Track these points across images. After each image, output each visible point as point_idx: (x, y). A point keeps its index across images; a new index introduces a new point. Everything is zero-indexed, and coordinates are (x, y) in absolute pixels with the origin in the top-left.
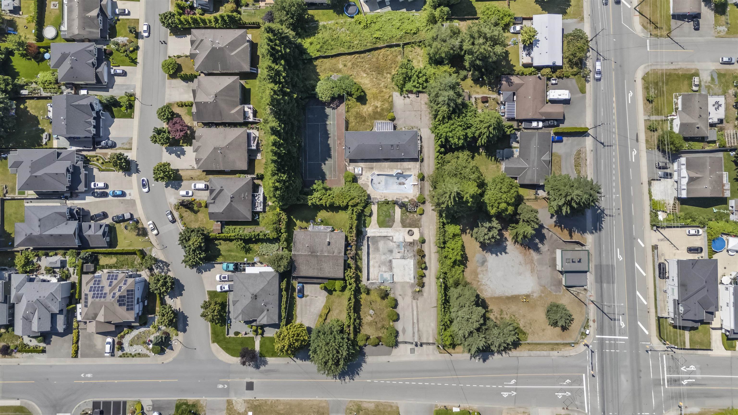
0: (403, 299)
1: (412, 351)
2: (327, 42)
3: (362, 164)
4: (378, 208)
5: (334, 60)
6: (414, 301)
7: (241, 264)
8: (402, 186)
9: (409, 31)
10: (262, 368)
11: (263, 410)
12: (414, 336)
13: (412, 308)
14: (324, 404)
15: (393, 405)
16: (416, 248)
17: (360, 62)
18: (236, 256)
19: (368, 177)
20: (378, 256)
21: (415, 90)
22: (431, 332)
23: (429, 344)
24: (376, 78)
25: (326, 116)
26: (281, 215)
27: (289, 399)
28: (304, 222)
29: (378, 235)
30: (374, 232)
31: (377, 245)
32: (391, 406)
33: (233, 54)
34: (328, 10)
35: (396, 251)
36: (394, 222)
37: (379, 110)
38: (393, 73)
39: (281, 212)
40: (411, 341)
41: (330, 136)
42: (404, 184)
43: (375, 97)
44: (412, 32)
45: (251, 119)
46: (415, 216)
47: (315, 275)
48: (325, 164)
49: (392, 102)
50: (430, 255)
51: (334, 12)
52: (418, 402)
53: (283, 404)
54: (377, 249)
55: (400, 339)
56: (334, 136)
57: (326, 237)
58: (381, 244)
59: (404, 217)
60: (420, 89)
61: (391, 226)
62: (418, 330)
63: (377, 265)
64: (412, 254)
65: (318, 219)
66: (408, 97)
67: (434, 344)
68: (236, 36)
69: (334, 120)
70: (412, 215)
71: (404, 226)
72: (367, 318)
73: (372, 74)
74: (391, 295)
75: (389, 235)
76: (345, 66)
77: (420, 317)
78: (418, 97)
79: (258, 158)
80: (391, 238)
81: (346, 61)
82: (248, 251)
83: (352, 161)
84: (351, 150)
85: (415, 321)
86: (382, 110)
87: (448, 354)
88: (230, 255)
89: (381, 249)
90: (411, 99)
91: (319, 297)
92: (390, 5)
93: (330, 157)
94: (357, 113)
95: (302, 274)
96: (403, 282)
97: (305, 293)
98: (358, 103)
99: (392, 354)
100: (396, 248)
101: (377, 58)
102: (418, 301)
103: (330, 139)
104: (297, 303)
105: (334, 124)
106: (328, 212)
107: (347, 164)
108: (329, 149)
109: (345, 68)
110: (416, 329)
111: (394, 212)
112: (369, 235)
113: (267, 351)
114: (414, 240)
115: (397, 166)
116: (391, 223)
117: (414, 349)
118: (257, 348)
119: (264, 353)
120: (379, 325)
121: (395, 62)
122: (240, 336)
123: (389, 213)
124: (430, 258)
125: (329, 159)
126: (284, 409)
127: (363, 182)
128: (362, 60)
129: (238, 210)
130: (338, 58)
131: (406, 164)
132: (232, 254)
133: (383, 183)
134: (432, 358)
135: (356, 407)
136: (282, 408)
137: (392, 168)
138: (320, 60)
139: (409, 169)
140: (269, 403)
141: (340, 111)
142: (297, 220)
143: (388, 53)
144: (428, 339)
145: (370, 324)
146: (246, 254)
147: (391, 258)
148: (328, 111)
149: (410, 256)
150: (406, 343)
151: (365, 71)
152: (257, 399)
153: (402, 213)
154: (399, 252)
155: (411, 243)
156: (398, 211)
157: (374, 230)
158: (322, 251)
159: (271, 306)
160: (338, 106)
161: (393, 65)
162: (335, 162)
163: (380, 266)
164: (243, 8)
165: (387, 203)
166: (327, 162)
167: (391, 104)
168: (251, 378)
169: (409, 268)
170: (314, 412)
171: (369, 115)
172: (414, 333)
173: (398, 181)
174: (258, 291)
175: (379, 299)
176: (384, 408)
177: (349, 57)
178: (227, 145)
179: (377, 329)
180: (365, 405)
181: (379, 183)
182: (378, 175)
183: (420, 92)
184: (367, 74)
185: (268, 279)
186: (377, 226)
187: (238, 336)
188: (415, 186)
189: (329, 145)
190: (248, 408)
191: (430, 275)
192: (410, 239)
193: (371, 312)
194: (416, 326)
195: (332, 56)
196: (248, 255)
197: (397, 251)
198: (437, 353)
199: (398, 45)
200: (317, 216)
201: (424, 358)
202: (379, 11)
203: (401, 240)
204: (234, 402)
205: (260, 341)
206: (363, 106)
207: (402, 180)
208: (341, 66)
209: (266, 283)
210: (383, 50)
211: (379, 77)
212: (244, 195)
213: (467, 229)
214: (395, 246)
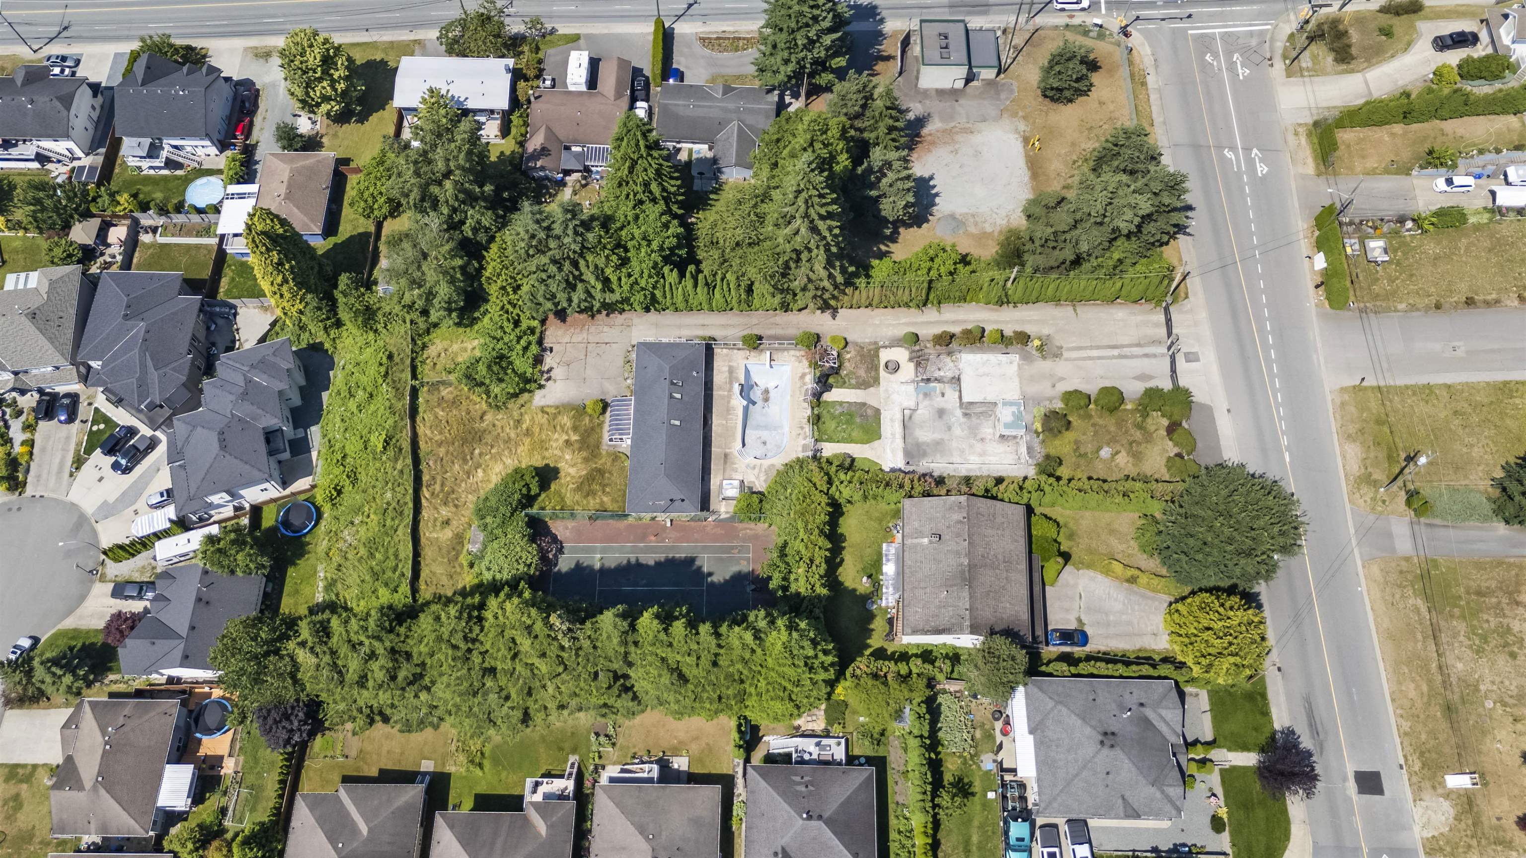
0: (1062, 379)
1: (1191, 357)
2: (377, 568)
3: (715, 481)
4: (830, 440)
5: (428, 553)
6: (1066, 354)
7: (1004, 809)
8: (772, 394)
9: (383, 370)
10: (1306, 743)
11: (1432, 742)
12: (1155, 356)
13: (1084, 359)
14: (1375, 570)
15: (1338, 401)
16: (931, 350)
17: (443, 485)
18: (981, 827)
19: (748, 466)
20: (954, 444)
21: (534, 349)
22: (1139, 318)
23: (1169, 322)
24: (492, 446)
25: (579, 568)
26: (858, 672)
27: (1381, 665)
28: (872, 626)
29: (899, 443)
30: (893, 451)
31: (928, 445)
32: (1343, 404)
33: (364, 829)
34: (288, 580)
35: (939, 402)
36: (864, 404)
37: (575, 437)
38: (484, 406)
40: (1168, 361)
41: (633, 561)
42: (767, 391)
43: (542, 445)
44: (385, 360)
45: (568, 785)
46: (848, 356)
48: (710, 574)
49: (557, 407)
50: (946, 322)
51: (295, 564)
52: (1319, 345)
53: (1400, 683)
54: (938, 445)
55: (1166, 385)
56: (634, 550)
58: (924, 435)
59: (853, 381)
60: (534, 339)
61: (877, 412)
62: (1138, 345)
63: (979, 447)
64: (948, 360)
65: (863, 585)
66: (549, 370)
67: (1167, 310)
69: (593, 550)
70: (847, 364)
71: (876, 381)
72: (1122, 465)
73: (481, 454)
74: (1059, 405)
75: (899, 416)
76: (447, 522)
77: (1105, 342)
78: (551, 350)
79: (684, 768)
80: (907, 412)
81: (435, 520)
82: (963, 789)
83: (705, 504)
84: (677, 496)
85: (1116, 352)
86: (575, 429)
87: (1188, 280)
89: (937, 436)
90: (555, 366)
91: (1080, 589)
92: (307, 427)
93: (691, 561)
94: (579, 488)
95: (1025, 616)
96: (1020, 378)
97: (1072, 626)
98: (553, 486)
99: (1209, 402)
100: (931, 399)
101: (440, 444)
102: (1065, 346)
103: (641, 561)
104: (1103, 648)
105: (604, 550)
106: (842, 560)
107: (714, 517)
108: (671, 563)
109: (454, 523)
110: (1136, 351)
111: (841, 403)
112: (900, 464)
113: (1256, 729)
114: (911, 360)
115: (722, 397)
116: (870, 412)
117: (1187, 355)
118: (1248, 759)
119: (1262, 739)
120: (1138, 435)
121: (455, 403)
123: (842, 414)
124: (954, 322)
125: (698, 563)
126: (1413, 680)
127: (763, 478)
128: (439, 482)
129: (848, 800)
130: (423, 541)
131: (719, 377)
133: (765, 434)
134: (1203, 315)
135: (1365, 489)
136: (1412, 686)
137: (729, 410)
138: (423, 587)
139: (731, 371)
140: (1406, 726)
141: (568, 533)
142: (869, 646)
143: (429, 416)
144: (1157, 325)
145: (1137, 456)
146: (973, 794)
147: (959, 412)
148: (565, 564)
149: (952, 364)
150: (1173, 370)
151: (468, 474)
152: (1402, 762)
153: (843, 385)
154: (943, 395)
155: (918, 364)
156: (835, 395)
157: (888, 451)
158: (958, 553)
159: (1127, 696)
160: (555, 539)
161: (463, 407)
162: (705, 549)
163: (982, 440)
165: (816, 420)
166: (705, 570)
167: (561, 408)
168: (1345, 779)
169: (984, 364)
170: (1402, 596)
171: (586, 460)
172: (1146, 356)
173: (760, 403)
175: (1070, 436)
176: (1352, 421)
177: (425, 514)
178: (647, 838)
179: (1148, 437)
180: (1355, 468)
181: (765, 443)
182: (744, 445)
183: (540, 342)
184: (478, 466)
186: (876, 443)
187: (1225, 817)
188: (775, 354)
189: (658, 564)
190: (1434, 788)
191: (996, 322)
192: (908, 369)
193: (1105, 453)
194: (1126, 351)
195: (417, 554)
196: (977, 787)
197: (940, 399)
198: (1187, 305)
199: (414, 392)
200: (854, 590)
201: (1206, 331)
202: (314, 454)
203: (911, 388)
204: (1428, 834)
205: (1229, 750)
206: (562, 474)
207: (756, 394)
208: (447, 534)
209: (1064, 710)
210: (421, 430)
211: (489, 439)
212: (799, 784)
213: (879, 249)
214: (926, 402)
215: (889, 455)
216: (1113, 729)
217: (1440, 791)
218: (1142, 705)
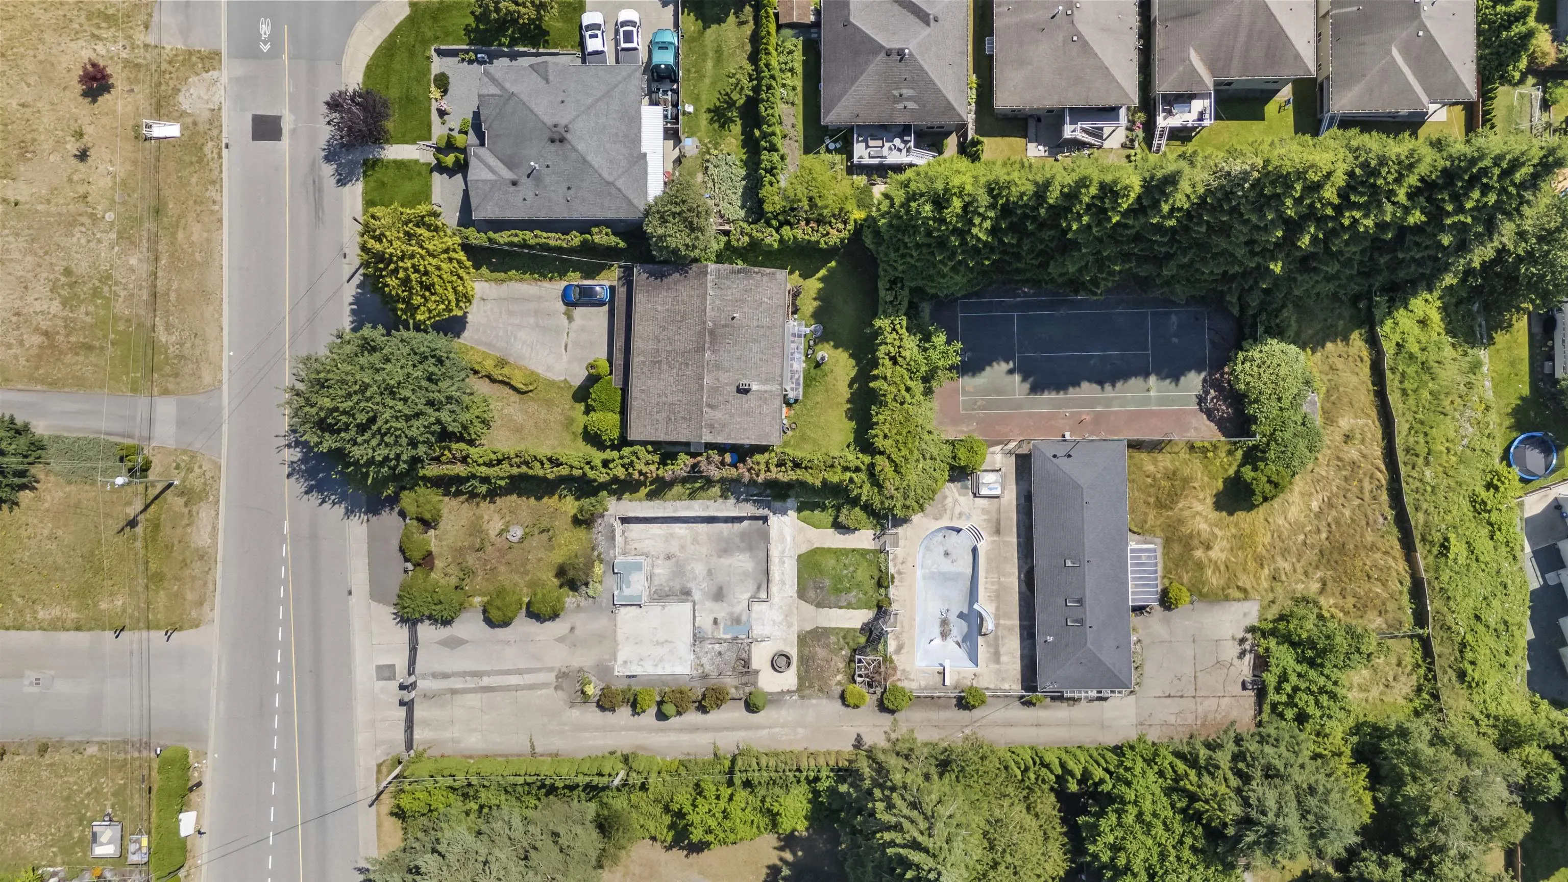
0: (561, 640)
1: (386, 672)
2: (1426, 377)
3: (1010, 497)
4: (863, 553)
5: (1365, 397)
6: (551, 677)
7: (675, 92)
8: (937, 630)
9: (1469, 655)
10: (328, 170)
11: (186, 173)
12: (434, 676)
13: (528, 671)
14: (207, 379)
15: (206, 607)
16: (730, 682)
17: (1361, 489)
18: (701, 77)
19: (969, 517)
20: (704, 550)
21: (1271, 679)
22: (448, 735)
23: (409, 726)
24: (1305, 543)
25: (1175, 374)
26: (841, 226)
27: (225, 263)
28: (816, 304)
29: (775, 553)
30: (782, 539)
31: (739, 549)
32: (200, 604)
33: (1395, 52)
34: (1526, 378)
35: (721, 611)
36: (819, 605)
37: (1199, 553)
38: (1322, 601)
39: (850, 227)
40: (419, 667)
41: (1108, 387)
42: (944, 635)
43: (1242, 542)
44: (1469, 668)
45: (1163, 122)
46: (839, 677)
47: (638, 344)
48: (1011, 372)
49: (1227, 598)
50: (707, 729)
51: (1522, 398)
52: (213, 693)
53: (208, 240)
54: (725, 550)
55: (425, 630)
56: (1108, 402)
57: (767, 381)
58: (743, 562)
59: (833, 639)
60: (1273, 697)
61: (802, 594)
62: (454, 692)
63: (674, 548)
64: (708, 668)
65: (825, 352)
66: (1242, 654)
67: (409, 744)
68: (1456, 65)
69: (1161, 401)
70: (841, 665)
71: (803, 639)
72: (496, 517)
73: (1319, 531)
74: (570, 600)
75: (774, 589)
76: (1348, 438)
77: (498, 696)
78: (1244, 686)
79: (1032, 146)
80: (763, 595)
81: (1363, 441)
82: (719, 116)
83: (1024, 464)
84: (1062, 462)
85: (486, 681)
86: (1200, 566)
87: (374, 792)
88: (705, 54)
89: (725, 561)
90: (1236, 662)
91: (565, 358)
92: (1545, 586)
93: (1034, 389)
94: (1186, 481)
95: (640, 298)
96: (615, 640)
97: (579, 312)
98: (1220, 485)
99: (374, 604)
100: (731, 614)
101: (1373, 548)
102: (551, 691)
103: (1097, 387)
104: (546, 284)
105: (1147, 401)
106: (850, 386)
107: (1012, 445)
108: (1060, 386)
109: (1339, 438)
110: (456, 683)
111: (849, 606)
112: (775, 520)
113: (383, 184)
114: (757, 672)
115: (1007, 616)
116: (811, 594)
117: (392, 677)
118: (394, 152)
119: (378, 174)
120: (471, 560)
121: (1362, 607)
122: (435, 93)
123: (848, 590)
124: (696, 729)
125: (1027, 386)
126: (192, 244)
127: (949, 501)
128: (1367, 496)
129: (855, 79)
130: (1374, 414)
131: (1012, 646)
132: (709, 64)
133: (946, 566)
134: (362, 738)
135: (198, 484)
136: (195, 238)
137: (998, 597)
138: (1365, 354)
139: (996, 657)
140: (212, 193)
141: (1194, 422)
142: (821, 280)
143: (1394, 586)
144: (426, 723)
145: (476, 529)
146: (709, 111)
147: (697, 595)
148: (1194, 381)
149: (704, 660)
150: (413, 650)
151: (1331, 505)
152: (225, 152)
153: (846, 633)
154: (715, 621)
155: (747, 663)
156: (857, 618)
157: (789, 539)
158: (718, 367)
159: (530, 196)
160: (1209, 414)
161: (1351, 601)
162: (1019, 405)
163: (668, 558)
164: (1538, 94)
165: (882, 581)
166: (1017, 378)
167: (1220, 597)
168: (293, 132)
169: (661, 660)
170: (182, 345)
171: (1181, 522)
172: (445, 676)
173: (953, 617)
174: (581, 147)
175: (558, 557)
176: (193, 578)
177: (1376, 450)
178: (1080, 36)
179: (459, 552)
180: (204, 513)
181: (947, 554)
182: (975, 551)
183: (1261, 693)
184: (1319, 515)
185: (620, 183)
186: (804, 549)
187: (433, 88)
188: (938, 678)
189: (1077, 384)
190: (195, 124)
191: (639, 729)
192: (760, 658)
193: (517, 532)
194: (471, 683)
195: (1381, 395)
196: (704, 118)
197: (721, 615)
198: (380, 754)
199: (1420, 618)
200: (836, 347)
201: (361, 713)
202: (1528, 549)
203: (757, 631)
204: (214, 74)
205: (416, 162)
206: (1210, 501)
207: (958, 628)
208: (1345, 423)
209: (605, 175)
210: (1401, 566)
211: (1311, 555)
212: (909, 99)
213: (794, 853)
214: (737, 609)
215: (788, 533)
216: (552, 148)
217: (189, 120)
218: (514, 183)
